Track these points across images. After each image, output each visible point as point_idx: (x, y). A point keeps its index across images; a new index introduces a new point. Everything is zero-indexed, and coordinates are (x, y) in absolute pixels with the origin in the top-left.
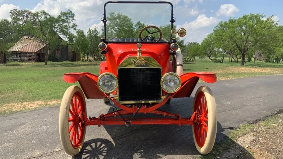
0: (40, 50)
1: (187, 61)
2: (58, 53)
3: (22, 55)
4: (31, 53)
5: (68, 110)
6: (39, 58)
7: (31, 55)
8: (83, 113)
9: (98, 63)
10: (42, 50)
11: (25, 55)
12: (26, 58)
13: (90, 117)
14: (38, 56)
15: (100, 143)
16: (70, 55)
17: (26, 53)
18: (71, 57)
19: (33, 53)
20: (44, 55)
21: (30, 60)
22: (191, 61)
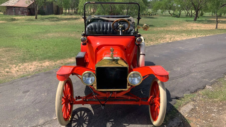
0: (31, 5)
1: (151, 15)
2: (45, 8)
3: (16, 9)
4: (24, 8)
5: (62, 97)
6: (30, 12)
7: (23, 9)
8: (71, 96)
9: (77, 17)
10: (32, 5)
11: (19, 9)
12: (19, 12)
13: (76, 97)
14: (29, 11)
15: (84, 112)
16: (55, 9)
17: (19, 7)
18: (56, 11)
19: (25, 7)
20: (34, 9)
21: (23, 14)
22: (154, 15)
